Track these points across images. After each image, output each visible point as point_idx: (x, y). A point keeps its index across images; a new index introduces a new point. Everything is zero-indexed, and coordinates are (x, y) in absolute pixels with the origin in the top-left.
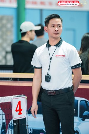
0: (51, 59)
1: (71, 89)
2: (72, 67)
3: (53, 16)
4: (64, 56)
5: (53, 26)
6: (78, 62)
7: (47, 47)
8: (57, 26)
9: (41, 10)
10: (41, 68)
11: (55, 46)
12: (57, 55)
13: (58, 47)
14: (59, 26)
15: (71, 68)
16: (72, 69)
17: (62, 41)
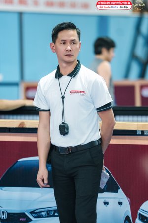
0: (63, 97)
1: (97, 144)
2: (97, 109)
3: (63, 26)
4: (84, 92)
5: (64, 43)
6: (107, 100)
7: (56, 77)
8: (70, 43)
9: (21, 14)
10: (49, 110)
11: (69, 75)
12: (71, 92)
13: (74, 77)
14: (73, 42)
15: (95, 111)
16: (98, 111)
17: (81, 66)
